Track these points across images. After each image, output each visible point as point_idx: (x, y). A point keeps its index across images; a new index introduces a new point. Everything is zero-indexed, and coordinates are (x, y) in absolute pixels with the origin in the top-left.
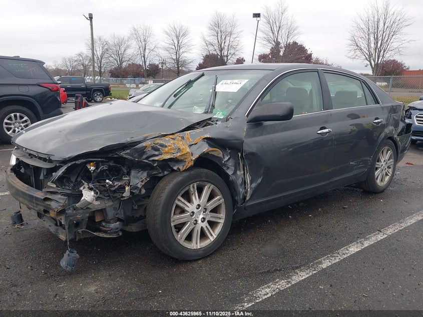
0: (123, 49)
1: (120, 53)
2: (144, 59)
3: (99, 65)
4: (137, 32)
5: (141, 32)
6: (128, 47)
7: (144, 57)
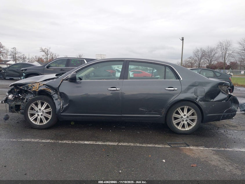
0: (213, 54)
1: (211, 56)
2: (225, 59)
3: (199, 63)
4: (222, 44)
5: (224, 44)
6: (216, 53)
7: (225, 58)
